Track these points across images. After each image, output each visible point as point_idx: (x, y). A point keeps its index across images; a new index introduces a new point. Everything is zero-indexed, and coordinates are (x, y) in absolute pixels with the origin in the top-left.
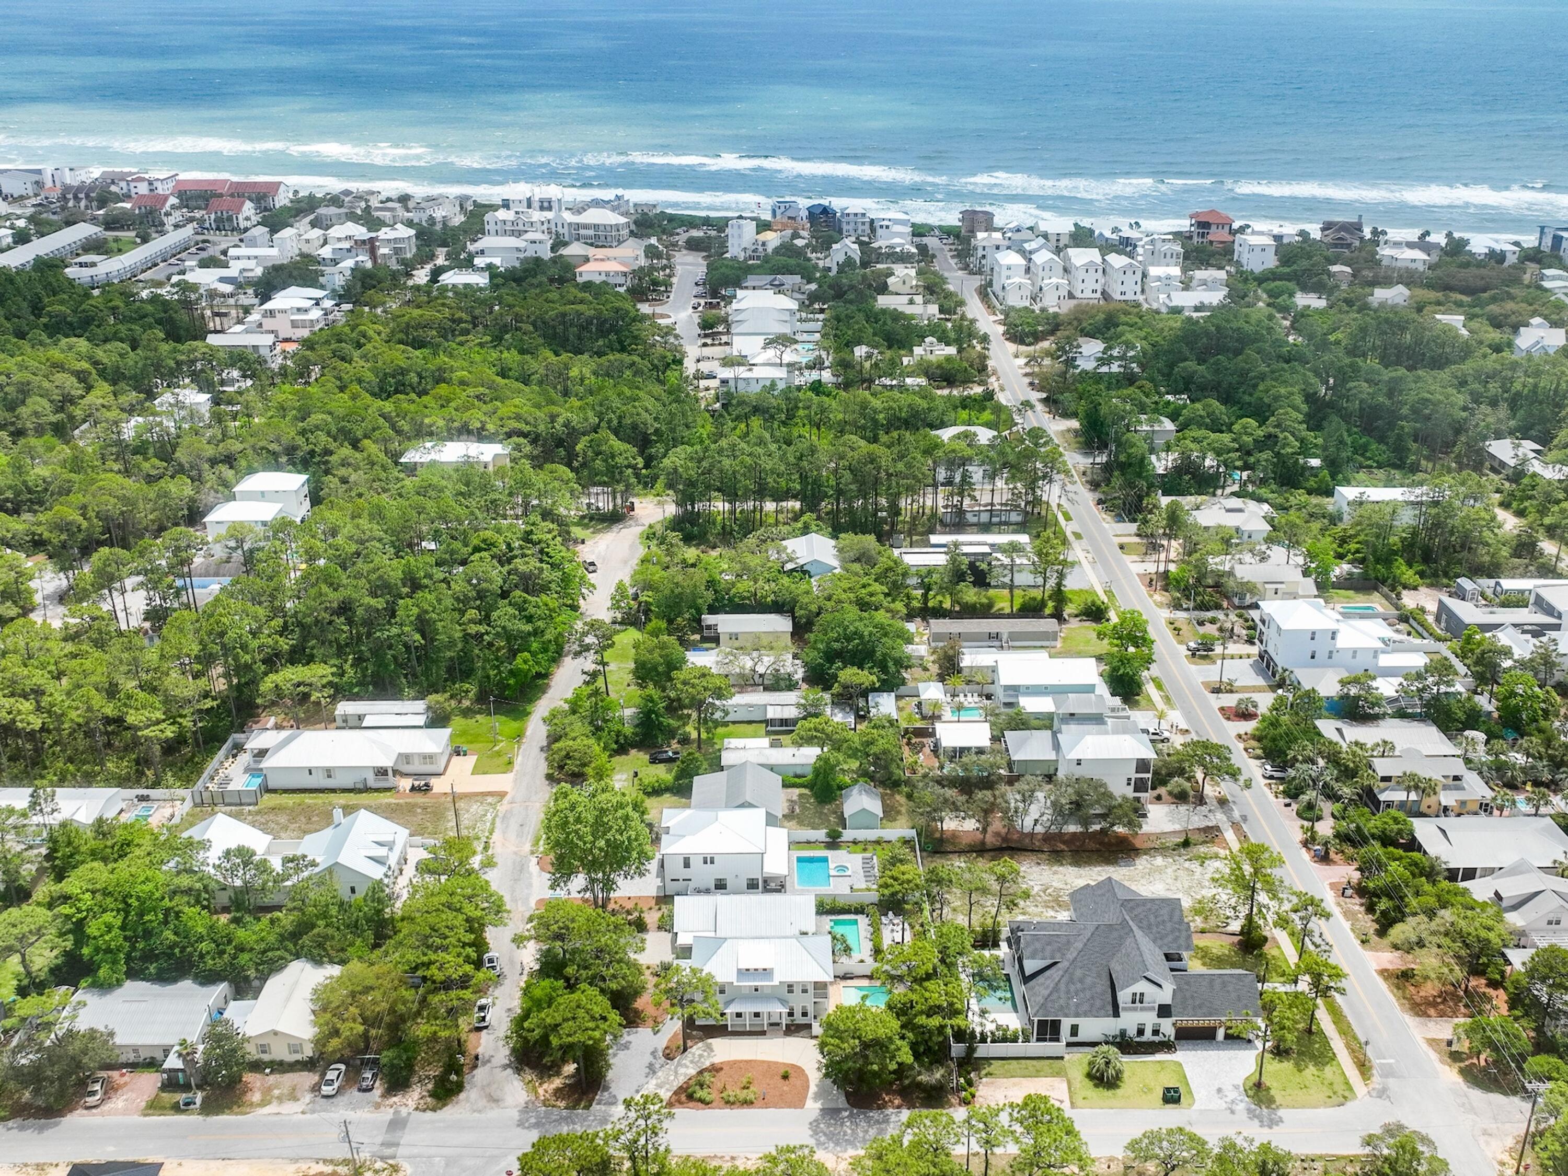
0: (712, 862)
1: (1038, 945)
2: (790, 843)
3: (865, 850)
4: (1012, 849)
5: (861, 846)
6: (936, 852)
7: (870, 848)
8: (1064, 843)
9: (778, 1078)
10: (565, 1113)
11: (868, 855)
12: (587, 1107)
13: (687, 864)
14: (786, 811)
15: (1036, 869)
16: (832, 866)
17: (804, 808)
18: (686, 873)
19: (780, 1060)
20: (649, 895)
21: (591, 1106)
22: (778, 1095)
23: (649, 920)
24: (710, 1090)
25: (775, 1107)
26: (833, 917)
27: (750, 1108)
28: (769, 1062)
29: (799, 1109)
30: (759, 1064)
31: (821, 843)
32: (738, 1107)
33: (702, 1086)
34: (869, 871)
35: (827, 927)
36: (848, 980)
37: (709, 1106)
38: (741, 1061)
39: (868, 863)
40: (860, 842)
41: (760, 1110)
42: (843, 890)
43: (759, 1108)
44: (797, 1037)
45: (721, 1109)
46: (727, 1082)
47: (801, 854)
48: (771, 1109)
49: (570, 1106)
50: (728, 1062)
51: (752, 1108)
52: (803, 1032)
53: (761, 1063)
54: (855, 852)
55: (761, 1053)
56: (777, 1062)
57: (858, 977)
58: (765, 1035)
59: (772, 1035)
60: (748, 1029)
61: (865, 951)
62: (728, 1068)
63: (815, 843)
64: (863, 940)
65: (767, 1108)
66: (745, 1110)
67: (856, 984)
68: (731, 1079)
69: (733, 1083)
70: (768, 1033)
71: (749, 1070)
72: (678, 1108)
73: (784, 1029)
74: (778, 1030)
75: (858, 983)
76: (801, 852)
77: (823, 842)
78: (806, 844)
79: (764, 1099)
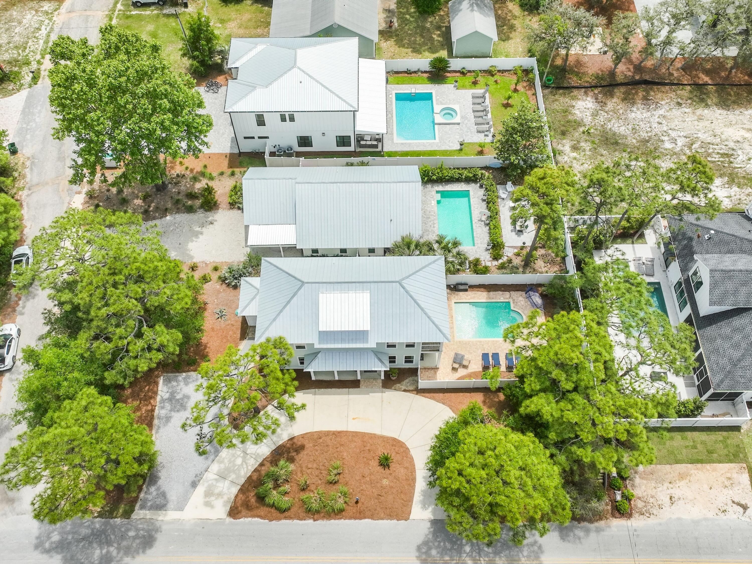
0: (292, 119)
1: (730, 286)
2: (388, 73)
3: (475, 83)
4: (646, 82)
5: (470, 78)
6: (559, 88)
7: (481, 79)
8: (707, 72)
9: (375, 463)
10: (98, 523)
11: (479, 91)
12: (127, 514)
13: (261, 121)
14: (383, 26)
15: (677, 112)
16: (437, 108)
17: (403, 21)
18: (262, 132)
19: (378, 431)
20: (221, 152)
21: (132, 511)
22: (375, 494)
23: (219, 192)
24: (287, 487)
25: (372, 517)
26: (440, 188)
27: (339, 519)
28: (364, 435)
29: (403, 521)
30: (350, 438)
31: (422, 72)
32: (323, 518)
33: (276, 480)
34: (482, 117)
35: (434, 203)
36: (461, 293)
37: (286, 514)
38: (327, 433)
39: (479, 104)
40: (469, 71)
41: (352, 521)
42: (451, 144)
43: (350, 518)
44: (399, 390)
45: (301, 519)
46: (310, 470)
47: (401, 89)
48: (366, 520)
49: (106, 511)
50: (312, 434)
51: (341, 518)
52: (407, 381)
53: (353, 436)
54: (464, 87)
55: (354, 419)
56: (374, 434)
57: (473, 287)
58: (359, 387)
59: (367, 387)
60: (337, 378)
61: (479, 242)
62: (311, 445)
63: (415, 72)
64: (474, 227)
65: (361, 519)
66: (332, 521)
67: (471, 298)
68: (315, 466)
69: (317, 472)
70: (362, 383)
71: (338, 450)
72: (246, 517)
73: (383, 377)
74: (375, 379)
75: (474, 298)
76: (401, 86)
77: (425, 72)
78: (406, 75)
79: (357, 502)
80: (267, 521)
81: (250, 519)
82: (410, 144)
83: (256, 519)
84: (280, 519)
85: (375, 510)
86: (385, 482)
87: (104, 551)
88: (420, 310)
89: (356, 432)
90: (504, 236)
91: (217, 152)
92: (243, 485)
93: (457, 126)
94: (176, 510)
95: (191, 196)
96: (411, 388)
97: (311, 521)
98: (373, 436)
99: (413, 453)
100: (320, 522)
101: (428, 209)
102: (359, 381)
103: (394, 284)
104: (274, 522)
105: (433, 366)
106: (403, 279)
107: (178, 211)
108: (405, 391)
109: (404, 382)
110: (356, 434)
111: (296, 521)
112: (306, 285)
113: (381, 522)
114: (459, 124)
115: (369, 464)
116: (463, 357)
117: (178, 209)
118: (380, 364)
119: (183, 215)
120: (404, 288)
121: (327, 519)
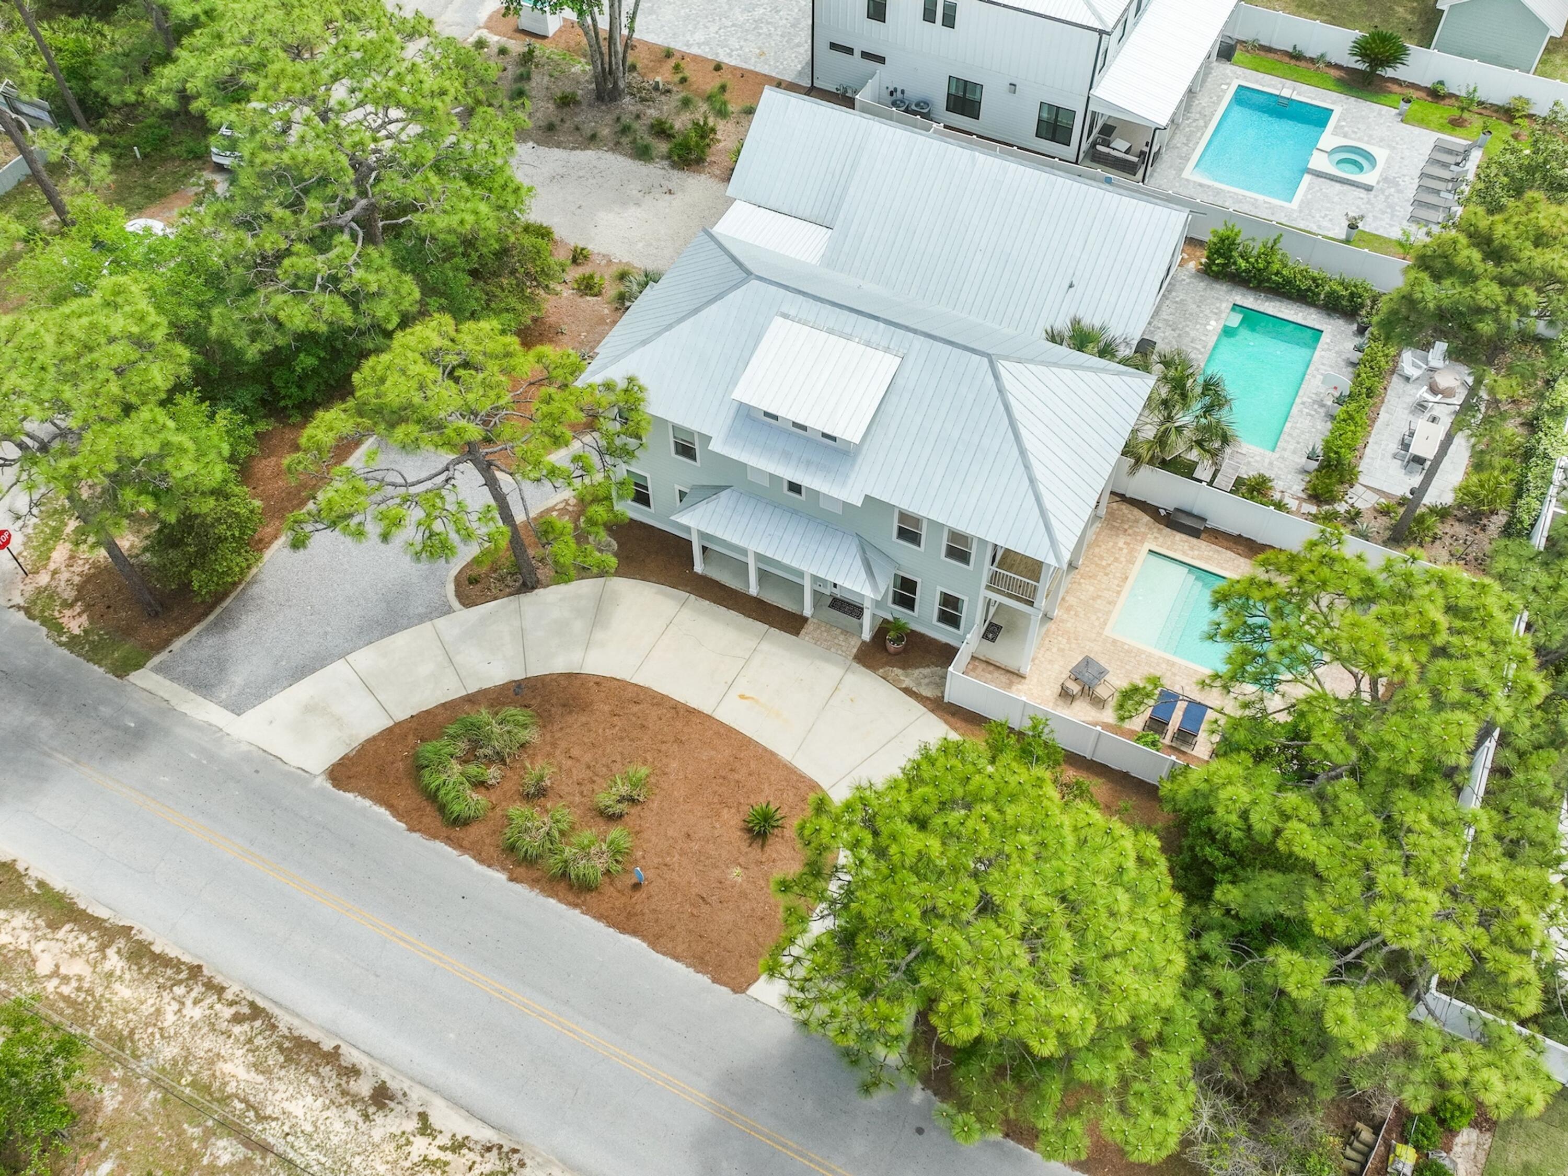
0: (949, 21)
3: (1456, 124)
5: (1449, 111)
7: (1476, 123)
9: (733, 819)
10: (57, 658)
11: (1457, 141)
12: (122, 669)
13: (877, 9)
16: (1329, 140)
19: (785, 750)
20: (774, 74)
21: (139, 666)
22: (695, 890)
23: (722, 144)
24: (493, 773)
25: (655, 942)
26: (1249, 301)
27: (569, 904)
28: (746, 742)
29: (725, 990)
30: (709, 733)
31: (1329, 65)
32: (534, 883)
33: (475, 744)
34: (1438, 192)
35: (1214, 326)
36: (1179, 537)
37: (457, 832)
38: (660, 700)
39: (1445, 165)
40: (1451, 95)
41: (600, 926)
42: (1325, 223)
43: (599, 917)
44: (895, 683)
45: (481, 861)
46: (570, 762)
47: (1257, 82)
48: (635, 941)
49: (88, 641)
50: (623, 684)
51: (576, 906)
52: (926, 671)
53: (717, 733)
54: (1422, 123)
55: (742, 697)
56: (773, 754)
57: (1218, 536)
58: (797, 633)
59: (816, 641)
60: (753, 590)
61: (1291, 447)
62: (607, 708)
63: (1312, 60)
64: (1294, 410)
65: (623, 930)
66: (552, 901)
67: (1200, 558)
68: (587, 758)
69: (586, 774)
70: (809, 627)
71: (664, 747)
72: (363, 793)
73: (867, 636)
74: (845, 632)
75: (1208, 559)
76: (1261, 75)
77: (1338, 67)
78: (1287, 59)
79: (637, 886)
80: (403, 826)
81: (368, 803)
82: (1218, 192)
83: (383, 811)
84: (435, 837)
85: (673, 927)
86: (736, 873)
87: (30, 719)
88: (1015, 452)
89: (730, 729)
90: (1365, 460)
91: (766, 72)
92: (398, 725)
93: (1362, 194)
94: (226, 707)
95: (661, 130)
96: (927, 692)
97: (502, 877)
98: (768, 757)
100: (521, 889)
101: (1193, 333)
102: (805, 620)
103: (975, 358)
104: (416, 835)
105: (1012, 665)
106: (1007, 358)
107: (616, 147)
108: (907, 691)
109: (917, 672)
110: (728, 733)
111: (467, 859)
112: (755, 283)
113: (669, 962)
114: (1369, 189)
115: (718, 815)
116: (1103, 672)
117: (618, 143)
118: (863, 575)
119: (621, 158)
120: (996, 377)
121: (542, 890)
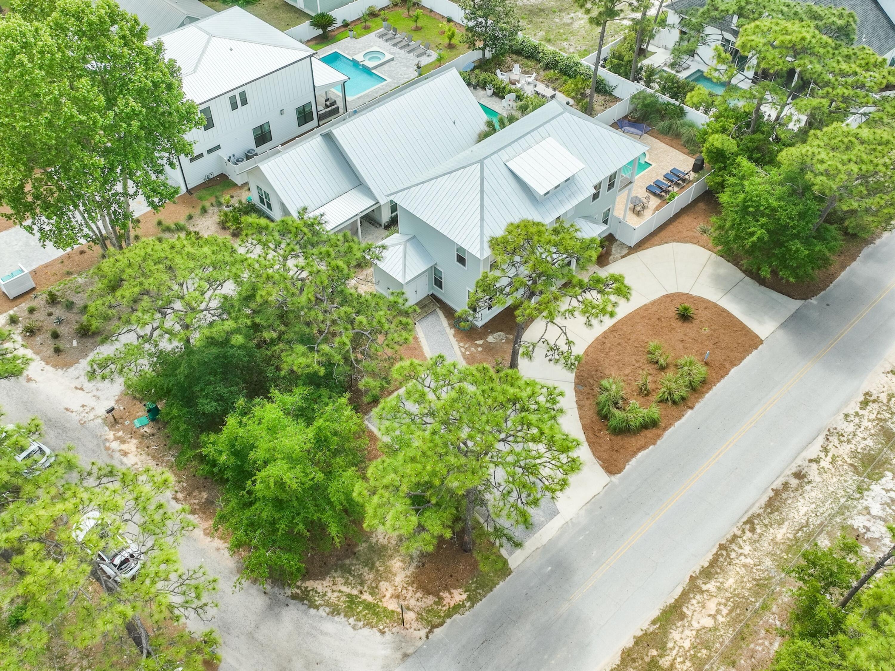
0: (244, 101)
3: (367, 28)
5: (358, 26)
11: (380, 31)
12: (504, 571)
18: (211, 140)
21: (505, 562)
25: (734, 364)
27: (710, 389)
29: (761, 346)
32: (697, 400)
37: (660, 425)
38: (605, 335)
41: (723, 381)
43: (719, 380)
44: (617, 259)
45: (679, 418)
51: (712, 387)
52: (614, 248)
56: (645, 305)
62: (603, 356)
65: (726, 374)
66: (707, 395)
72: (627, 462)
79: (706, 364)
80: (651, 447)
81: (634, 460)
82: (367, 95)
83: (640, 455)
84: (660, 436)
85: (729, 356)
86: (706, 330)
93: (392, 63)
94: (551, 519)
96: (625, 251)
97: (690, 412)
99: (695, 292)
100: (697, 406)
103: (564, 115)
104: (659, 442)
108: (622, 257)
109: (614, 252)
110: (630, 316)
111: (677, 424)
112: (485, 161)
113: (745, 361)
114: (394, 58)
115: (674, 329)
121: (702, 398)
